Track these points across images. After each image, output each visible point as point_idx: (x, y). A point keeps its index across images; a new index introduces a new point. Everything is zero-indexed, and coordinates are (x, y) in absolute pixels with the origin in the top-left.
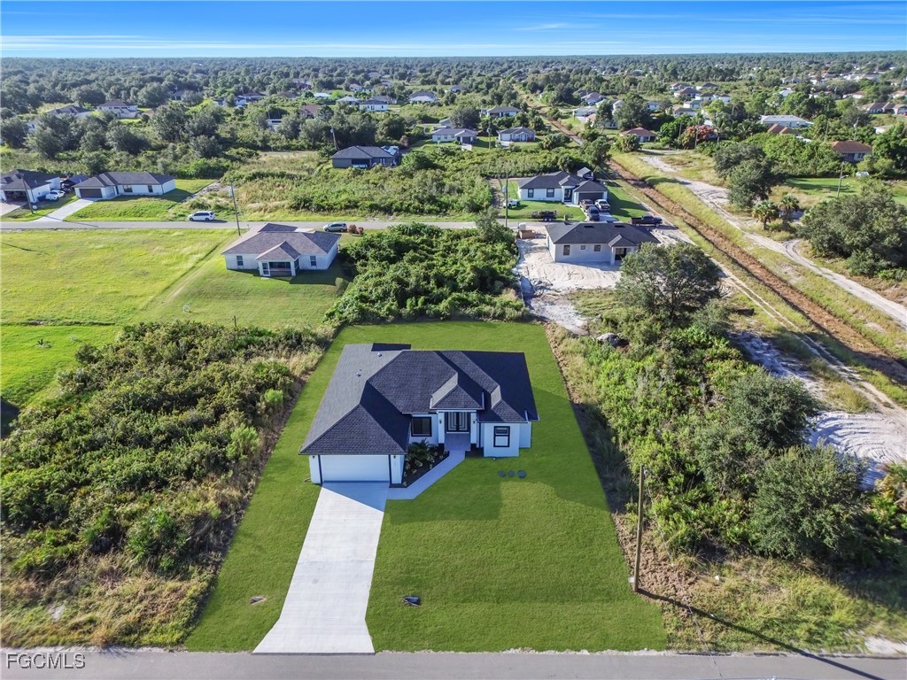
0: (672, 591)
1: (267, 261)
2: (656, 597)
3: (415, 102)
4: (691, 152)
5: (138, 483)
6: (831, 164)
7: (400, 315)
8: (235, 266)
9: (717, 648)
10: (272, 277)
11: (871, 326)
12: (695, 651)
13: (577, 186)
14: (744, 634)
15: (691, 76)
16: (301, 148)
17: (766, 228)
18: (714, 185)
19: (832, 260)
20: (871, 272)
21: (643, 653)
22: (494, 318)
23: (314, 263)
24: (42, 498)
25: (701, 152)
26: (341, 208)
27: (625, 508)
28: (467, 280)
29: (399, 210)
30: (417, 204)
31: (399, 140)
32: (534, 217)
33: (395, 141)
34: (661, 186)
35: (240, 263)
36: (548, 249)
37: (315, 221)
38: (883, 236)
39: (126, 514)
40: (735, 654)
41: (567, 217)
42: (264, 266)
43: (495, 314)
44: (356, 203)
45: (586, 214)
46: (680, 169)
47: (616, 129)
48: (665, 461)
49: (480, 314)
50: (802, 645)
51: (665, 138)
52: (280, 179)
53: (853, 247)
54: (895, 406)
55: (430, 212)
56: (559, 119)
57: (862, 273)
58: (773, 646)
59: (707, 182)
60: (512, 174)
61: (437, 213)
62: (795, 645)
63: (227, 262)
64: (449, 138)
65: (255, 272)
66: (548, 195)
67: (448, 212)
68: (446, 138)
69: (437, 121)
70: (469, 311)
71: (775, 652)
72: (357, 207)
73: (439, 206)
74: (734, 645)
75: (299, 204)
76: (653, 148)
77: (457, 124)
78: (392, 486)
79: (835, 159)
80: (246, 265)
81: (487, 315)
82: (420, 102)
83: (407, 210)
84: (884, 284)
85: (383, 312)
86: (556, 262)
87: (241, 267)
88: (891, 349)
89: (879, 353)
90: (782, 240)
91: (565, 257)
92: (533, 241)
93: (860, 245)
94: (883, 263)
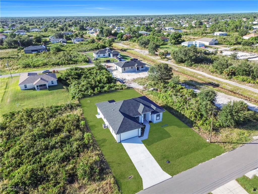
0: (216, 140)
1: (38, 85)
2: (215, 142)
3: (33, 31)
4: (128, 41)
5: (66, 159)
6: (162, 42)
7: (94, 93)
8: (24, 88)
9: (234, 149)
10: (41, 90)
11: (199, 77)
12: (230, 150)
13: (111, 52)
14: (235, 144)
15: (110, 22)
16: (5, 48)
17: (161, 58)
18: (140, 49)
19: (180, 64)
20: (191, 65)
21: (223, 154)
22: (120, 89)
23: (53, 83)
24: (36, 175)
25: (130, 41)
26: (42, 66)
27: (193, 126)
28: (105, 81)
29: (62, 64)
30: (67, 62)
31: (41, 43)
32: (105, 62)
33: (39, 44)
34: (128, 51)
35: (26, 87)
36: (117, 69)
37: (35, 71)
38: (192, 57)
39: (70, 169)
40: (237, 148)
41: (113, 61)
42: (37, 86)
43: (120, 88)
44: (46, 63)
45: (117, 60)
46: (128, 46)
47: (104, 36)
48: (194, 113)
49: (116, 89)
50: (245, 142)
51: (119, 38)
52: (9, 59)
53: (185, 60)
54: (218, 92)
55: (72, 64)
56: (84, 35)
57: (189, 66)
58: (241, 144)
59: (138, 49)
60: (86, 51)
61: (74, 64)
62: (244, 143)
63: (21, 87)
64: (57, 42)
65: (34, 89)
66: (104, 55)
67: (77, 63)
68: (56, 42)
69: (48, 37)
70: (113, 89)
71: (242, 145)
72: (47, 65)
73: (74, 61)
74: (235, 146)
75: (26, 66)
76: (117, 41)
77: (57, 37)
78: (139, 137)
79: (163, 41)
80: (28, 87)
81: (118, 89)
82: (35, 31)
83: (65, 64)
84: (194, 67)
85: (89, 93)
86: (122, 73)
87: (26, 88)
88: (206, 81)
89: (205, 82)
90: (166, 61)
91: (124, 71)
92: (110, 68)
93: (188, 59)
94: (193, 63)
